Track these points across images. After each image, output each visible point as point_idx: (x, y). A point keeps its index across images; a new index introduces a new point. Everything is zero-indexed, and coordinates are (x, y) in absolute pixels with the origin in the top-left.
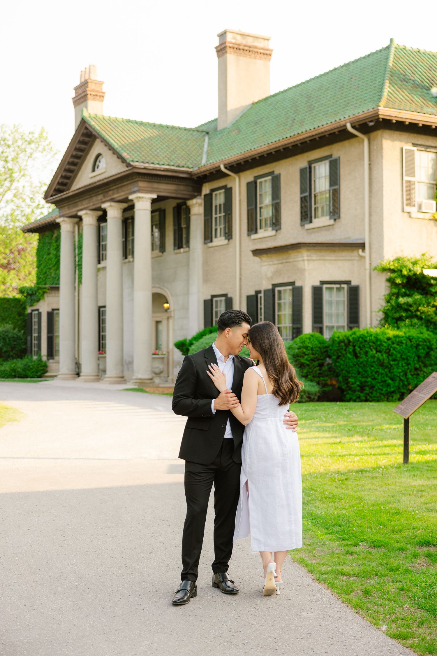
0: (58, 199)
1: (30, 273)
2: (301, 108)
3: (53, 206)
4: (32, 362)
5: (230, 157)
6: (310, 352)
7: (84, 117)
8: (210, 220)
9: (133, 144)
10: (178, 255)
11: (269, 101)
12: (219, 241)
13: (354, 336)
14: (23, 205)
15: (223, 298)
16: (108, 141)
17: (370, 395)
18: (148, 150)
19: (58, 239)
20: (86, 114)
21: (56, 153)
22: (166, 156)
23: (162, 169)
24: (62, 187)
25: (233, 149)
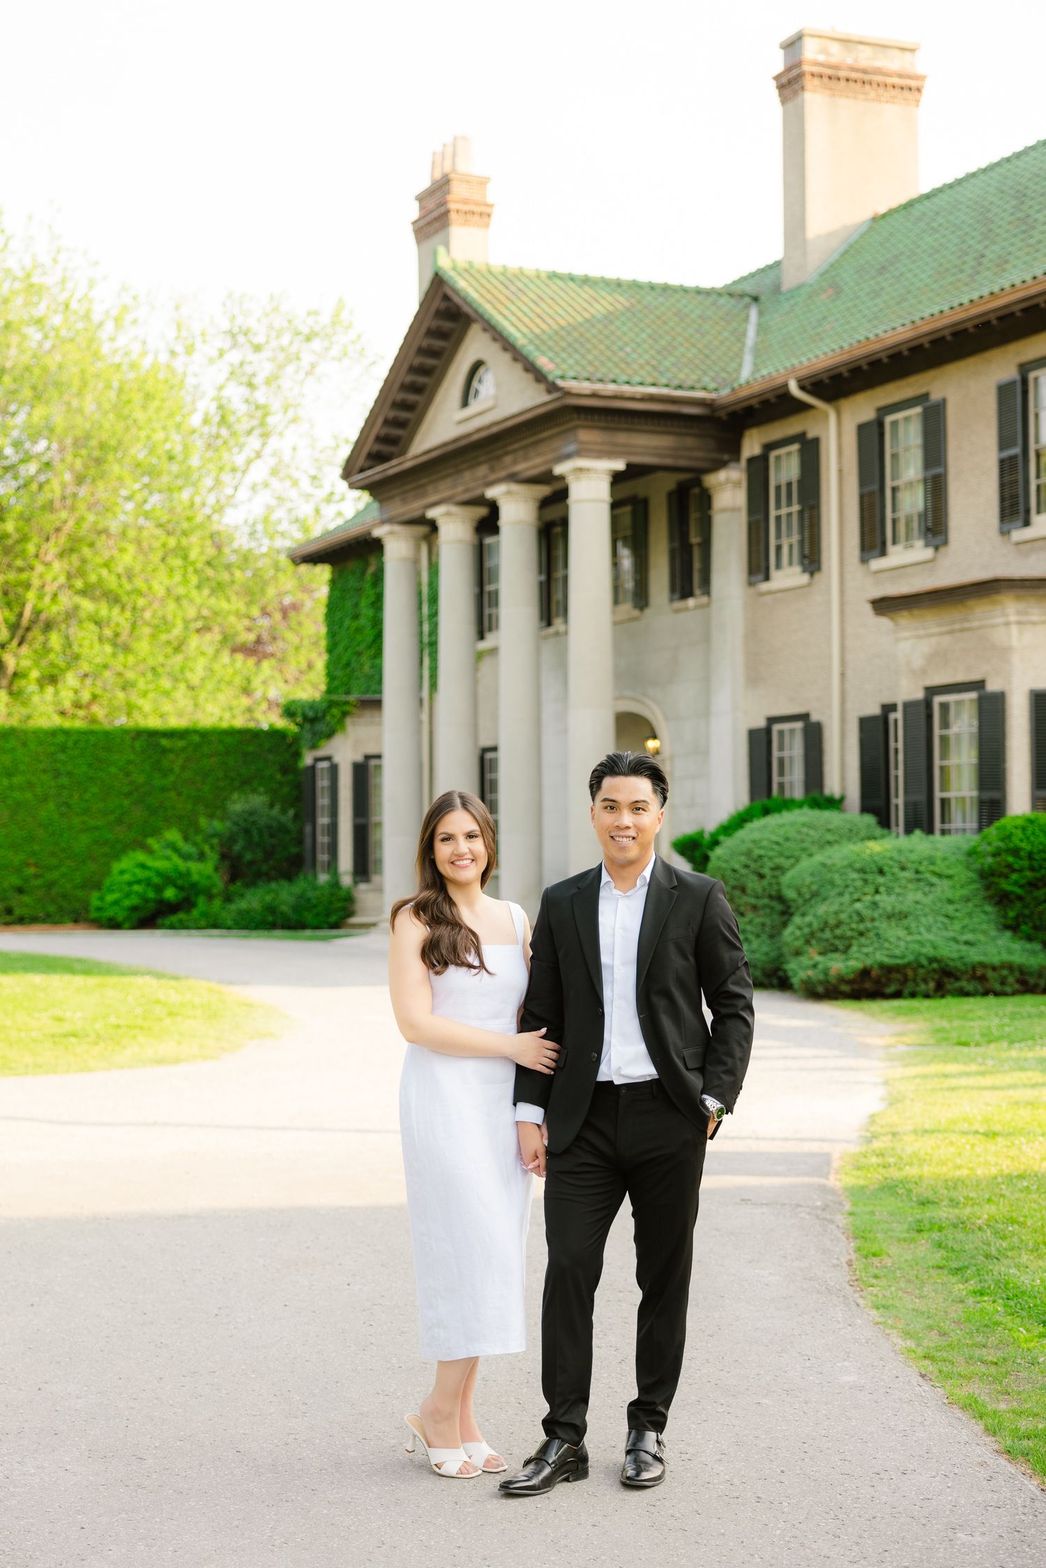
0: (377, 478)
1: (310, 666)
2: (1000, 227)
3: (365, 497)
4: (315, 888)
5: (814, 360)
6: (1025, 863)
7: (441, 269)
8: (762, 525)
9: (563, 333)
10: (681, 616)
11: (917, 211)
12: (788, 576)
14: (293, 494)
15: (799, 725)
16: (499, 328)
18: (602, 347)
19: (378, 578)
20: (444, 262)
21: (374, 363)
22: (648, 363)
23: (638, 396)
24: (386, 449)
25: (822, 339)
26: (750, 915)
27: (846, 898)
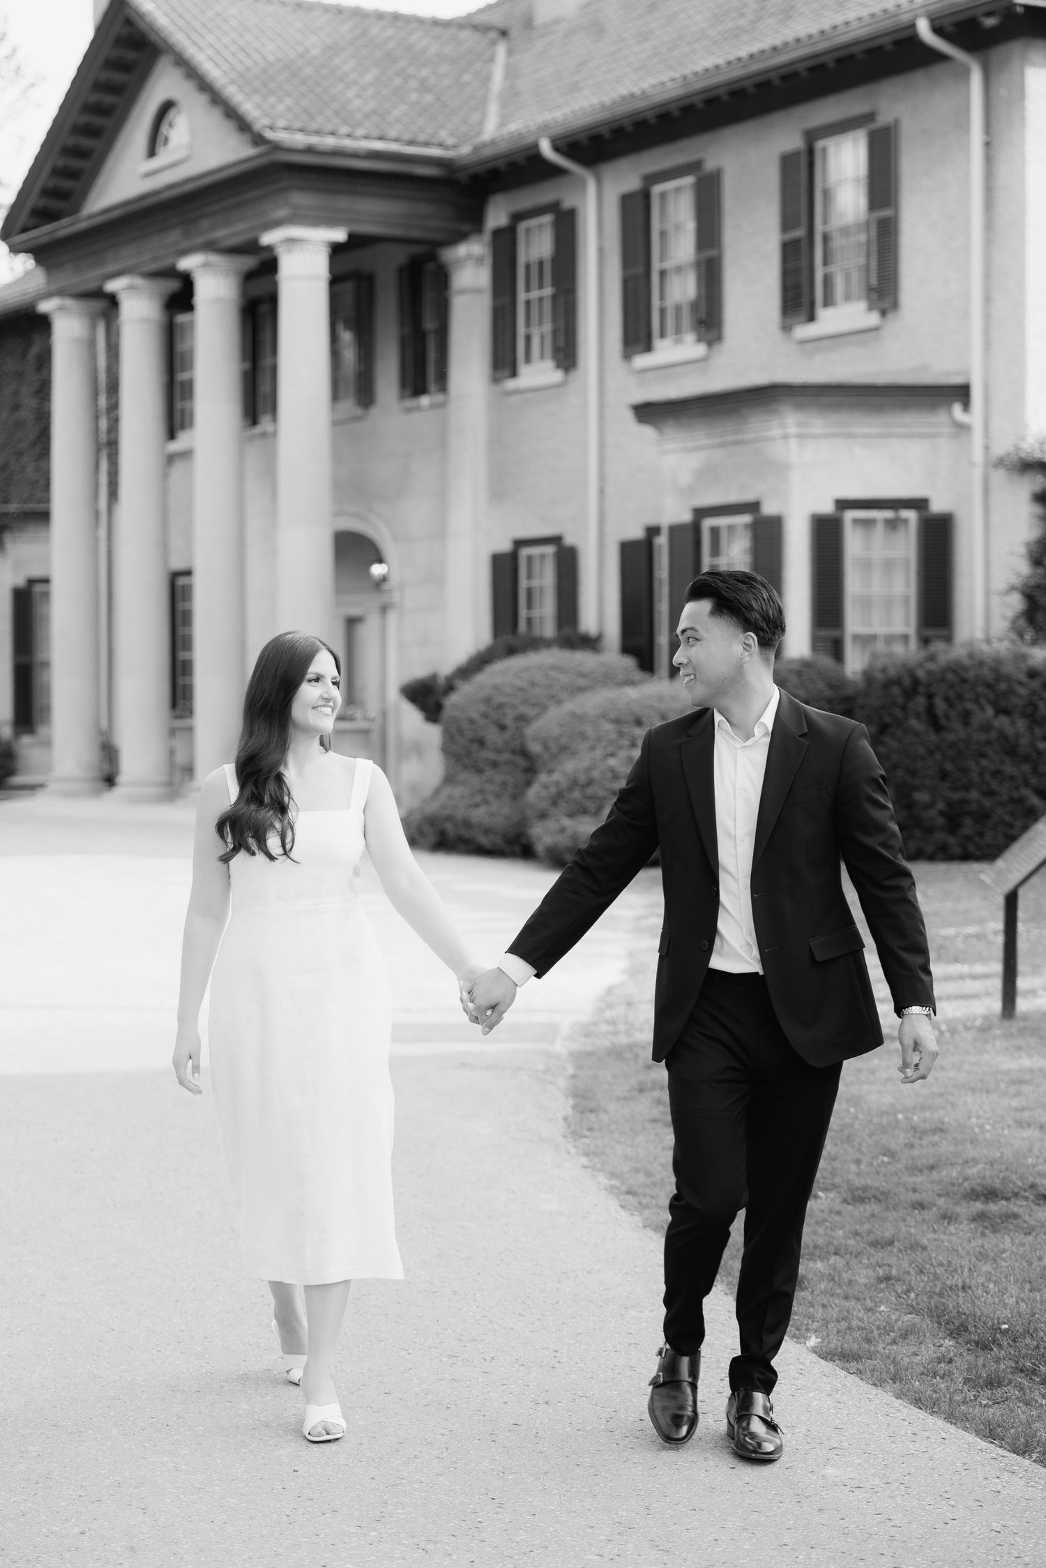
0: (44, 239)
3: (28, 263)
5: (571, 116)
8: (509, 310)
9: (271, 72)
10: (415, 416)
12: (539, 372)
13: (930, 666)
15: (549, 550)
16: (193, 63)
17: (977, 840)
19: (44, 361)
22: (374, 112)
23: (363, 152)
24: (54, 204)
25: (580, 90)
26: (489, 773)
27: (598, 753)
